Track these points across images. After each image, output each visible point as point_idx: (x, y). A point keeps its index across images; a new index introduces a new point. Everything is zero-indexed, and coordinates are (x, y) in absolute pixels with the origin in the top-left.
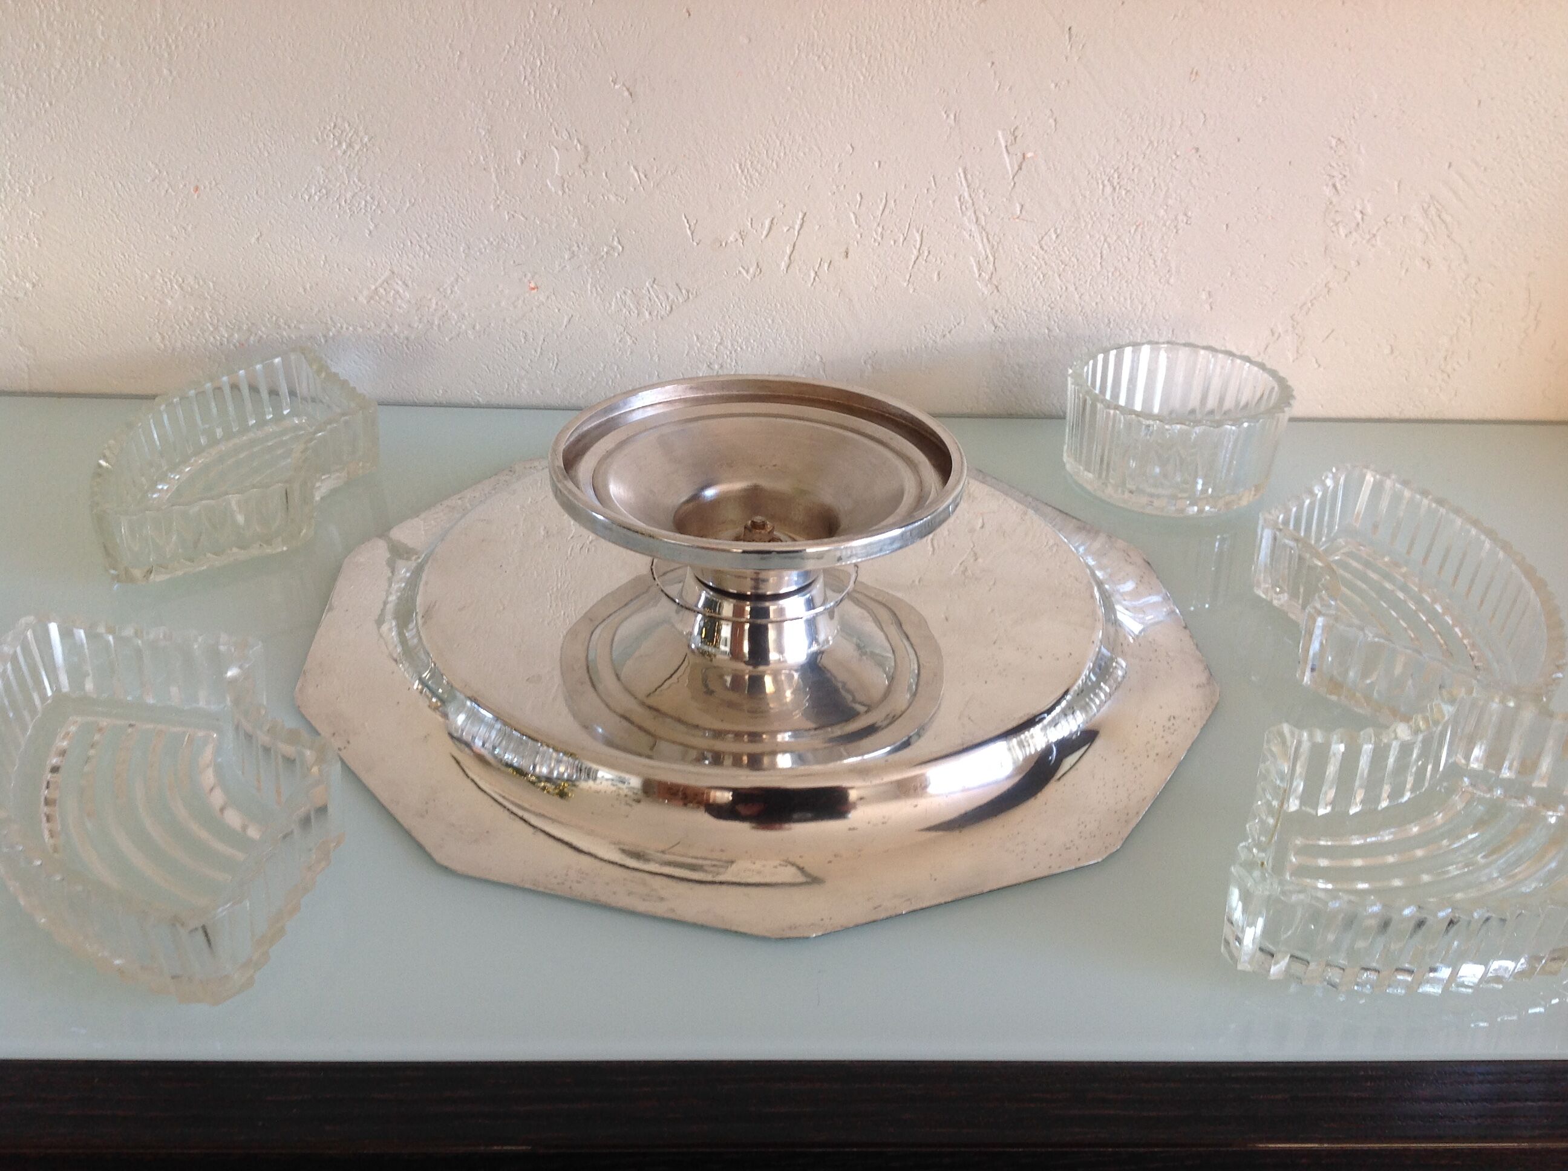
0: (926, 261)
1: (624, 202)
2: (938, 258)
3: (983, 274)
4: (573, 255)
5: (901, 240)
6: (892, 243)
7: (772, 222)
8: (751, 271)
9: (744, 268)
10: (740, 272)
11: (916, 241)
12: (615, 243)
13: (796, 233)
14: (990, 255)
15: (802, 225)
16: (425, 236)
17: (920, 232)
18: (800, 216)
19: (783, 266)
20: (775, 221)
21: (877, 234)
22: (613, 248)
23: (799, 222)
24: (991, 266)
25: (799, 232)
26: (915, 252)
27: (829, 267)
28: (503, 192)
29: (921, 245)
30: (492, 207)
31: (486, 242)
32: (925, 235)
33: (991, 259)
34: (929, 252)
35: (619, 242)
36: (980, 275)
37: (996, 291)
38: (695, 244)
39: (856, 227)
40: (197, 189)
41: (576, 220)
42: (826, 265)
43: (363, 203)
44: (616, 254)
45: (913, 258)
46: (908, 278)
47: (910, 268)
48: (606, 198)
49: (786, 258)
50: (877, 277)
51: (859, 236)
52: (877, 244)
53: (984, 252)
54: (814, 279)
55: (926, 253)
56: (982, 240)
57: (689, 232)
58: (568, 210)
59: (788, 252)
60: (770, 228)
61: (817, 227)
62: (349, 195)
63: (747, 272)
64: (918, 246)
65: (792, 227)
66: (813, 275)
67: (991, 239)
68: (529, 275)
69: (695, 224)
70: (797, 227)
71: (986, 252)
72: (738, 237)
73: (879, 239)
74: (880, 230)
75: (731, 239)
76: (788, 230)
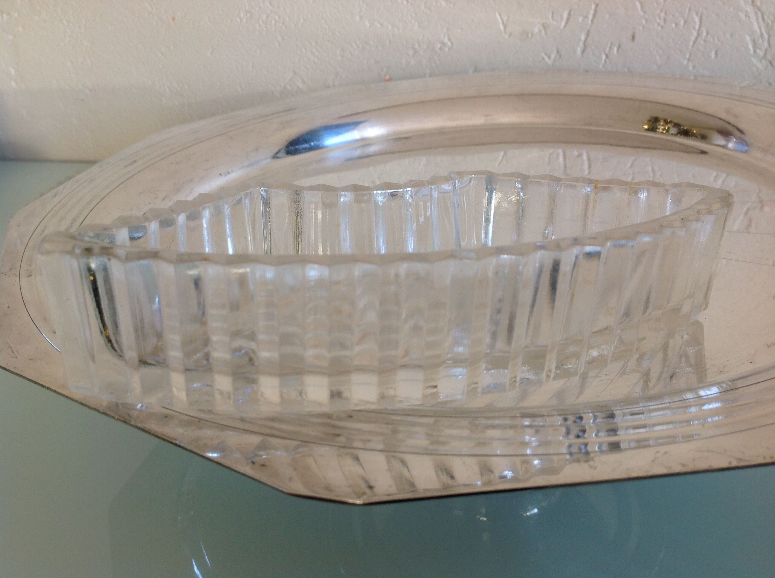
0: (705, 41)
1: (451, 6)
2: (716, 38)
3: (758, 51)
4: (416, 52)
5: (682, 23)
6: (674, 26)
7: (569, 14)
8: (553, 56)
9: (546, 54)
10: (543, 58)
11: (695, 23)
12: (446, 40)
13: (590, 22)
14: (764, 33)
15: (594, 15)
16: (313, 44)
17: (699, 14)
18: (593, 7)
19: (579, 50)
20: (572, 12)
21: (660, 18)
22: (444, 44)
23: (592, 12)
24: (766, 44)
25: (592, 21)
26: (695, 33)
27: (618, 50)
28: (365, 6)
29: (700, 27)
30: (358, 18)
31: (354, 46)
32: (704, 17)
33: (766, 36)
34: (708, 34)
35: (449, 39)
36: (755, 51)
37: (769, 66)
38: (507, 37)
39: (642, 13)
40: (173, 19)
41: (417, 24)
42: (615, 49)
43: (273, 22)
44: (447, 50)
45: (693, 38)
46: (687, 56)
47: (690, 48)
48: (438, 4)
49: (581, 44)
50: (660, 56)
51: (644, 22)
52: (660, 28)
53: (758, 31)
54: (605, 61)
55: (704, 34)
56: (757, 20)
57: (502, 27)
58: (411, 15)
59: (583, 38)
60: (568, 19)
61: (607, 16)
62: (264, 17)
63: (549, 58)
64: (697, 27)
65: (586, 17)
66: (604, 57)
67: (765, 17)
68: (385, 70)
69: (507, 20)
70: (590, 17)
71: (760, 30)
72: (542, 28)
73: (662, 23)
74: (663, 15)
75: (536, 30)
76: (583, 20)
